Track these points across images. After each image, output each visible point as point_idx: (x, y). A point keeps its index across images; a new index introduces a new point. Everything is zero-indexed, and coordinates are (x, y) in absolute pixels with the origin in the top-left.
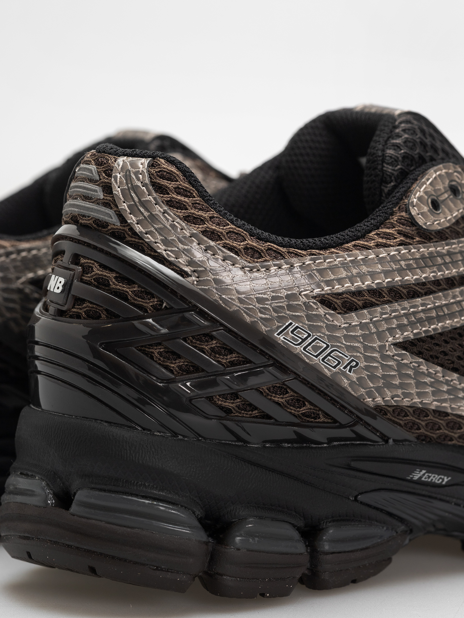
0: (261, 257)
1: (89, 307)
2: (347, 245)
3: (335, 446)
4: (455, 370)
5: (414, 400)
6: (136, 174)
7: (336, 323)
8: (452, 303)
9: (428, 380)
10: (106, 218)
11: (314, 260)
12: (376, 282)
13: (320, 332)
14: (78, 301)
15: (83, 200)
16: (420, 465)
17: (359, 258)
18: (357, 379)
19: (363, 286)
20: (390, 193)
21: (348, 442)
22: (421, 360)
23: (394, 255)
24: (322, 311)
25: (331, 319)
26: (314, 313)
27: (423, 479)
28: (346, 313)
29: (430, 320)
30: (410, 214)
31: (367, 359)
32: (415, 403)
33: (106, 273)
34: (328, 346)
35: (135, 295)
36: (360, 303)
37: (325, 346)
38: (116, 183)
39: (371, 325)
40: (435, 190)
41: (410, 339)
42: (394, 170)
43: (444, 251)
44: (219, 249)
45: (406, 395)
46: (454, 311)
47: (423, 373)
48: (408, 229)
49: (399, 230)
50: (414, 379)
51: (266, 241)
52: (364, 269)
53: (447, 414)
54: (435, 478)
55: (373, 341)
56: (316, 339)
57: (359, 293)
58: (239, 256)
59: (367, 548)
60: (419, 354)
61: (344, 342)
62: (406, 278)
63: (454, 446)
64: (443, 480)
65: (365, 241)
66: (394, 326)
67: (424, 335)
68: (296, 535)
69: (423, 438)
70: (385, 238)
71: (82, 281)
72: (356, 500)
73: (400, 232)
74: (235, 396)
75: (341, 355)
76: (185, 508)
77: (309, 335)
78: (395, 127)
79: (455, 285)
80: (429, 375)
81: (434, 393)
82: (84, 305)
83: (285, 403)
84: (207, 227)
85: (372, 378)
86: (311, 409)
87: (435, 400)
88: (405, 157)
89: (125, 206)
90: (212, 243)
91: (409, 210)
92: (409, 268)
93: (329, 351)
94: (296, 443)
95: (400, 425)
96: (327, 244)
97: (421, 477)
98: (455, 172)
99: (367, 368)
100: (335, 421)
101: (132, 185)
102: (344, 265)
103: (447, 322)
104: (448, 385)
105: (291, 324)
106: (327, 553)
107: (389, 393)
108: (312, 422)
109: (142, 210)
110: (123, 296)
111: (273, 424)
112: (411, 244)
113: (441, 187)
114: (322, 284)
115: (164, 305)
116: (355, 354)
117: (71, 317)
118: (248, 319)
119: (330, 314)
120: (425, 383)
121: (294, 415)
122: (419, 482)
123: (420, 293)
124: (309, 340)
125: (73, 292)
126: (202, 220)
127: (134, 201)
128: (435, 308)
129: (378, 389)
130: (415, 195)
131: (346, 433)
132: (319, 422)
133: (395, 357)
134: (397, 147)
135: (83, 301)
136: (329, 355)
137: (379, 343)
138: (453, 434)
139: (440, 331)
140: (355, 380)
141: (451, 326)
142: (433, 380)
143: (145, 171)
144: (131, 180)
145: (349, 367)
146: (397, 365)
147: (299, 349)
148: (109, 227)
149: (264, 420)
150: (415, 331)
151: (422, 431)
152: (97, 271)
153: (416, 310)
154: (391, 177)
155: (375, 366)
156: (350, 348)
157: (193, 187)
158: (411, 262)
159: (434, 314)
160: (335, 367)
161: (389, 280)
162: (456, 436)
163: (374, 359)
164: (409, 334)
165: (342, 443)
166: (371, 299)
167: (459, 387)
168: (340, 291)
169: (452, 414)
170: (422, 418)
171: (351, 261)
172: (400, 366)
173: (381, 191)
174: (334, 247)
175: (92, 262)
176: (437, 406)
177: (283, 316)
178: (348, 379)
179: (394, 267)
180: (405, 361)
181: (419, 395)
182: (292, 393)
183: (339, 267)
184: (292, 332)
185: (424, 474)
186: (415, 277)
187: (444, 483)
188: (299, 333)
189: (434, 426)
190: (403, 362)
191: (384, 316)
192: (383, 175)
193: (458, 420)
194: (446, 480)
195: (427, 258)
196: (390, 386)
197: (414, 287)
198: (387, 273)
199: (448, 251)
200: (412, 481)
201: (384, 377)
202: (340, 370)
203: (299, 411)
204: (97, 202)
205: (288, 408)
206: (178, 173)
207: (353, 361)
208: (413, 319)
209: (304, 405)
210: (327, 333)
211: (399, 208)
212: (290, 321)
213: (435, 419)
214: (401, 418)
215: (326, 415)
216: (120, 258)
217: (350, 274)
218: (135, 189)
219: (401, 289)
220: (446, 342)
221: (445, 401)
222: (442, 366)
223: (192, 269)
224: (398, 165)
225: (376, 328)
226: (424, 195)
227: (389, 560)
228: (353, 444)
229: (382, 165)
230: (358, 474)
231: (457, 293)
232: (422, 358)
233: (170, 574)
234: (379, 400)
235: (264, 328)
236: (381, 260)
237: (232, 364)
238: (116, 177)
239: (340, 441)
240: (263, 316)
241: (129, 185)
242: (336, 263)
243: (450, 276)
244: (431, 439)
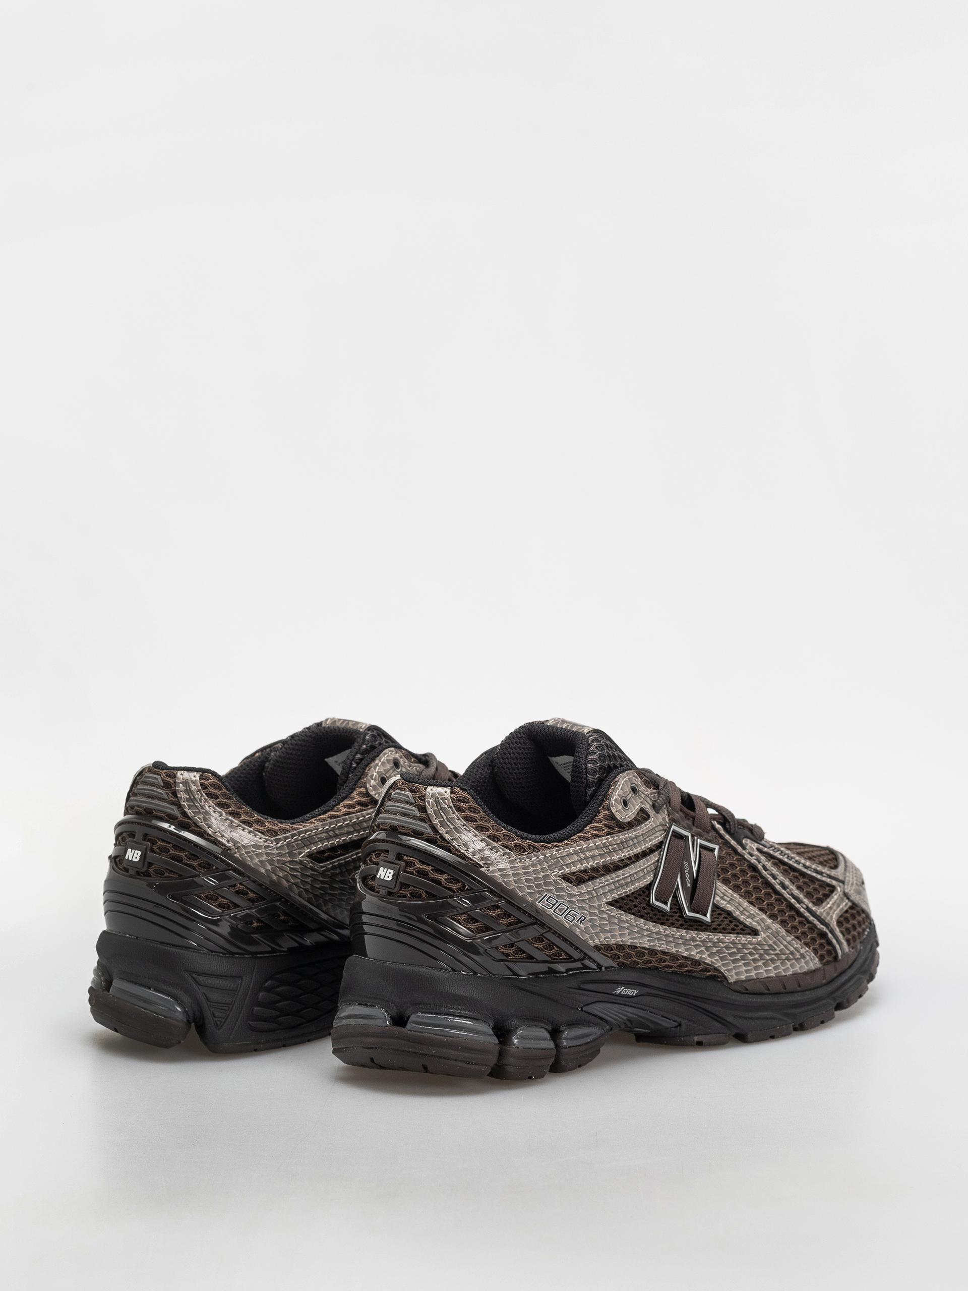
0: (525, 851)
1: (413, 890)
2: (574, 837)
3: (571, 974)
4: (641, 917)
5: (617, 940)
6: (443, 799)
7: (573, 892)
8: (639, 871)
9: (626, 925)
10: (423, 829)
11: (557, 851)
12: (595, 862)
13: (563, 899)
14: (404, 886)
15: (402, 816)
16: (621, 983)
17: (584, 847)
18: (585, 928)
19: (588, 866)
20: (592, 796)
21: (578, 971)
22: (622, 912)
23: (605, 842)
24: (564, 884)
25: (570, 890)
26: (560, 886)
27: (622, 993)
28: (578, 885)
29: (627, 884)
30: (611, 812)
31: (591, 914)
32: (618, 941)
33: (425, 867)
34: (568, 908)
35: (447, 881)
36: (587, 878)
37: (566, 908)
38: (430, 805)
39: (593, 891)
40: (624, 793)
41: (615, 899)
42: (594, 779)
43: (633, 836)
44: (501, 848)
45: (613, 936)
46: (640, 876)
47: (623, 921)
48: (611, 823)
49: (605, 824)
50: (618, 925)
51: (526, 839)
52: (588, 854)
53: (636, 947)
54: (630, 992)
55: (594, 902)
56: (561, 903)
57: (585, 871)
58: (512, 851)
59: (588, 1043)
60: (620, 908)
61: (577, 905)
62: (613, 858)
63: (639, 968)
64: (634, 992)
65: (584, 834)
66: (607, 891)
67: (624, 895)
68: (548, 1036)
69: (621, 964)
70: (598, 830)
71: (406, 872)
72: (582, 1010)
73: (605, 825)
74: (512, 945)
75: (575, 913)
76: (484, 1022)
77: (557, 901)
78: (590, 745)
79: (639, 858)
80: (627, 922)
81: (629, 934)
82: (410, 889)
83: (542, 948)
84: (491, 833)
85: (593, 926)
86: (557, 950)
87: (630, 939)
88: (601, 768)
89: (436, 822)
90: (496, 845)
91: (611, 809)
92: (615, 851)
93: (568, 911)
94: (548, 974)
95: (608, 957)
96: (562, 837)
97: (621, 992)
98: (634, 776)
99: (590, 921)
100: (571, 957)
101: (441, 807)
102: (576, 853)
103: (637, 884)
104: (638, 927)
105: (546, 895)
106: (566, 1048)
107: (603, 936)
108: (557, 959)
109: (449, 824)
110: (439, 883)
111: (535, 962)
112: (614, 834)
113: (627, 790)
114: (565, 867)
115: (467, 887)
116: (584, 912)
117: (398, 896)
118: (520, 894)
119: (569, 887)
120: (624, 927)
121: (547, 955)
122: (620, 995)
123: (620, 866)
124: (557, 905)
125: (400, 880)
126: (487, 829)
127: (443, 818)
128: (630, 876)
129: (597, 934)
130: (613, 798)
131: (578, 965)
132: (561, 959)
133: (607, 912)
134: (594, 762)
135: (408, 886)
136: (568, 914)
137: (598, 903)
138: (639, 960)
139: (633, 891)
140: (583, 929)
141: (639, 886)
142: (629, 925)
143: (449, 797)
144: (440, 804)
145: (580, 921)
146: (608, 917)
147: (551, 911)
148: (424, 836)
149: (528, 960)
150: (618, 893)
151: (621, 960)
152: (418, 865)
153: (619, 878)
154: (592, 783)
155: (595, 919)
156: (581, 908)
157: (479, 806)
158: (615, 846)
159: (629, 880)
160: (571, 922)
161: (603, 860)
162: (641, 961)
163: (594, 914)
164: (615, 896)
165: (575, 972)
166: (593, 874)
167: (644, 928)
168: (575, 871)
169: (639, 947)
170: (621, 951)
171: (579, 849)
172: (610, 916)
173: (586, 793)
174: (566, 839)
175: (414, 859)
176: (631, 943)
177: (541, 890)
178: (579, 929)
179: (605, 850)
180: (613, 914)
181: (621, 935)
182: (547, 941)
183: (573, 854)
184: (547, 901)
185: (623, 990)
186: (618, 857)
187: (634, 995)
188: (551, 900)
189: (628, 956)
190: (611, 914)
191: (601, 885)
192: (587, 782)
193: (643, 950)
194: (635, 993)
195: (624, 842)
196: (603, 931)
197: (617, 863)
198: (601, 855)
199: (635, 835)
200: (616, 995)
201: (600, 926)
202: (575, 923)
203: (550, 953)
204: (414, 817)
205: (544, 951)
206: (469, 797)
207: (582, 916)
208: (618, 885)
209: (554, 948)
210: (568, 899)
211: (603, 807)
212: (546, 893)
213: (629, 951)
214: (608, 952)
215: (566, 953)
216: (435, 856)
217: (579, 858)
218: (443, 809)
219: (610, 865)
220: (636, 898)
221: (635, 938)
222: (633, 914)
223: (484, 862)
224: (597, 774)
225: (597, 894)
226: (618, 797)
227: (599, 1051)
228: (581, 972)
229: (586, 775)
230: (586, 993)
231: (642, 864)
232: (622, 910)
233: (477, 1066)
234: (597, 941)
235: (530, 899)
236: (598, 848)
237: (510, 924)
238: (429, 802)
239: (574, 971)
240: (530, 891)
241: (439, 807)
242: (571, 851)
243: (637, 852)
244: (625, 965)
